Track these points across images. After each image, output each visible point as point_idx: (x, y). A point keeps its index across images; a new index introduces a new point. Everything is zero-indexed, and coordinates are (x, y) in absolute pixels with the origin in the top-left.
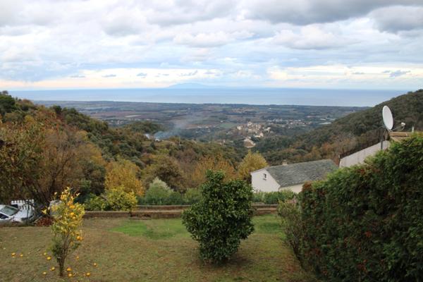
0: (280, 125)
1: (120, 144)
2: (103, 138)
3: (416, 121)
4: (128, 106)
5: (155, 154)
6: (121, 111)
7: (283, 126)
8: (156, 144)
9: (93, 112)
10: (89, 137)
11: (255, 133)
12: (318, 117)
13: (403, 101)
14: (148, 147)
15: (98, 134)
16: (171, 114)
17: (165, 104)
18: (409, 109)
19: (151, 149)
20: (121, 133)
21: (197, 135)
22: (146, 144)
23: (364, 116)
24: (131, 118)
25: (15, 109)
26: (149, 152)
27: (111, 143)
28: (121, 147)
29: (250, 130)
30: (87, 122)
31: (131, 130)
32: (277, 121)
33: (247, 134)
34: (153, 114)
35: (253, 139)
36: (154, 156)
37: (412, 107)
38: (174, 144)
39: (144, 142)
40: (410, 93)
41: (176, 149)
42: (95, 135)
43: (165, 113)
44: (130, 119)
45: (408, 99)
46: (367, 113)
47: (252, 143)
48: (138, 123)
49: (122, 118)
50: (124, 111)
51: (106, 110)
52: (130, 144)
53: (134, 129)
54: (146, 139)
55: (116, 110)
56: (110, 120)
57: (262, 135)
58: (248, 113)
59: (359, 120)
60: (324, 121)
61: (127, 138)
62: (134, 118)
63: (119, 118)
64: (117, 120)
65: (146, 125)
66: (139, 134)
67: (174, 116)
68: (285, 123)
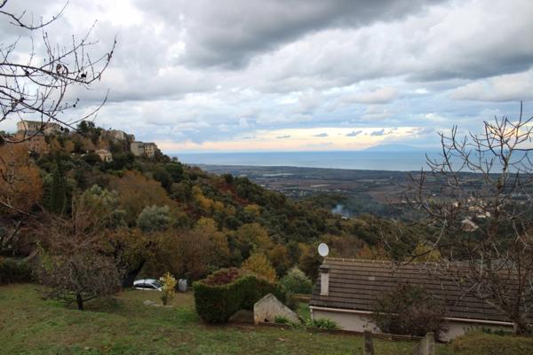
0: (518, 202)
1: (297, 221)
2: (278, 214)
4: (314, 173)
5: (339, 235)
6: (305, 179)
7: (523, 203)
8: (342, 223)
9: (272, 180)
10: (261, 212)
11: (477, 212)
14: (331, 226)
15: (271, 208)
16: (367, 184)
17: (361, 171)
19: (336, 228)
20: (300, 208)
21: (398, 213)
22: (330, 222)
24: (317, 188)
25: (183, 178)
26: (332, 232)
27: (287, 220)
28: (299, 225)
29: (471, 208)
30: (261, 194)
31: (313, 205)
32: (514, 195)
33: (468, 213)
34: (345, 184)
35: (475, 220)
36: (337, 238)
38: (364, 223)
39: (327, 220)
41: (367, 230)
42: (268, 209)
43: (361, 183)
44: (316, 190)
47: (473, 224)
48: (324, 195)
49: (307, 188)
50: (309, 179)
51: (288, 177)
52: (310, 221)
53: (318, 202)
54: (330, 216)
55: (300, 177)
56: (291, 190)
57: (488, 214)
58: (472, 185)
61: (307, 215)
62: (321, 188)
63: (303, 188)
64: (300, 191)
65: (333, 198)
66: (322, 209)
67: (372, 187)
68: (525, 198)
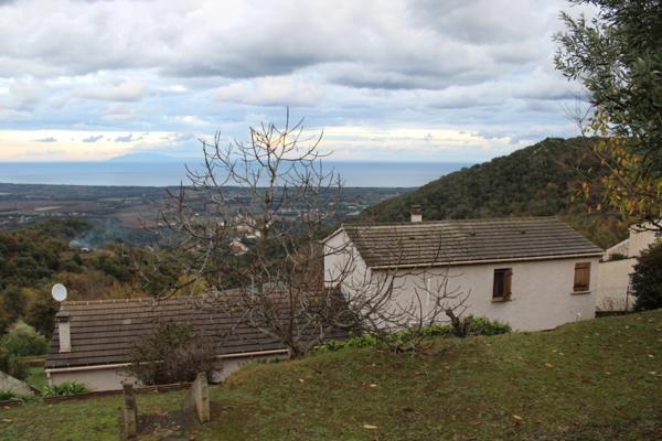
0: (287, 218)
1: (18, 258)
3: (470, 209)
4: (39, 191)
5: (80, 272)
6: (27, 200)
7: (293, 219)
8: (82, 256)
11: (247, 232)
12: (346, 203)
13: (454, 182)
14: (68, 261)
16: (114, 203)
17: (105, 188)
18: (462, 193)
19: (74, 264)
20: (21, 240)
21: (156, 238)
22: (65, 256)
23: (403, 204)
24: (46, 211)
26: (70, 269)
28: (20, 264)
29: (239, 227)
31: (41, 234)
32: (283, 211)
33: (236, 233)
34: (83, 204)
35: (244, 241)
36: (76, 276)
37: (466, 188)
38: (112, 254)
39: (61, 254)
40: (464, 169)
41: (116, 263)
43: (105, 203)
44: (43, 214)
45: (461, 178)
46: (409, 199)
47: (243, 247)
48: (55, 221)
49: (28, 213)
50: (33, 199)
52: (37, 257)
53: (47, 230)
54: (65, 249)
55: (19, 198)
56: (6, 216)
57: (258, 234)
58: (239, 201)
59: (397, 208)
60: (354, 211)
61: (32, 248)
62: (50, 211)
63: (24, 212)
64: (20, 216)
65: (68, 224)
66: (53, 240)
67: (119, 207)
68: (295, 214)
